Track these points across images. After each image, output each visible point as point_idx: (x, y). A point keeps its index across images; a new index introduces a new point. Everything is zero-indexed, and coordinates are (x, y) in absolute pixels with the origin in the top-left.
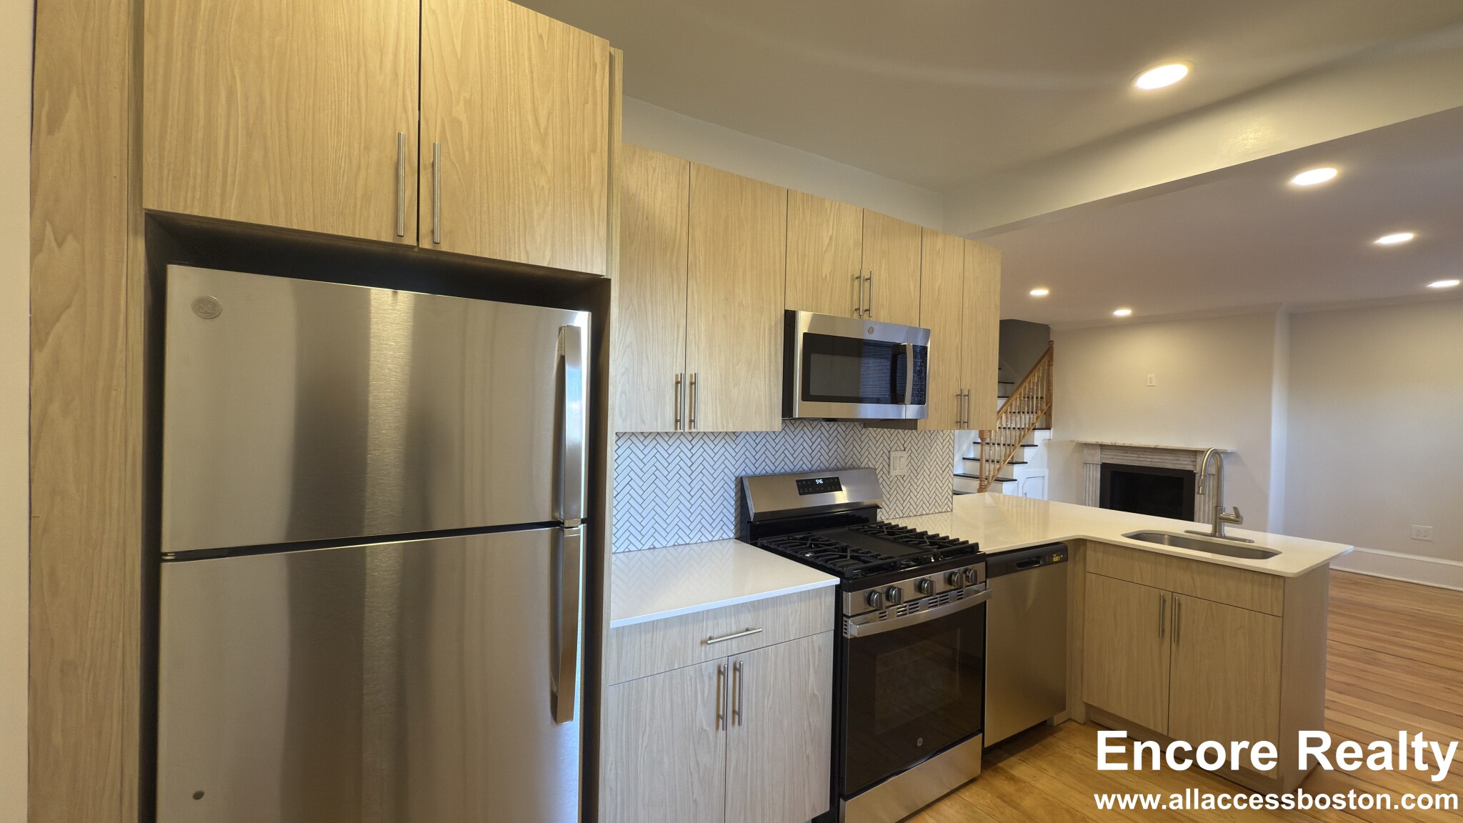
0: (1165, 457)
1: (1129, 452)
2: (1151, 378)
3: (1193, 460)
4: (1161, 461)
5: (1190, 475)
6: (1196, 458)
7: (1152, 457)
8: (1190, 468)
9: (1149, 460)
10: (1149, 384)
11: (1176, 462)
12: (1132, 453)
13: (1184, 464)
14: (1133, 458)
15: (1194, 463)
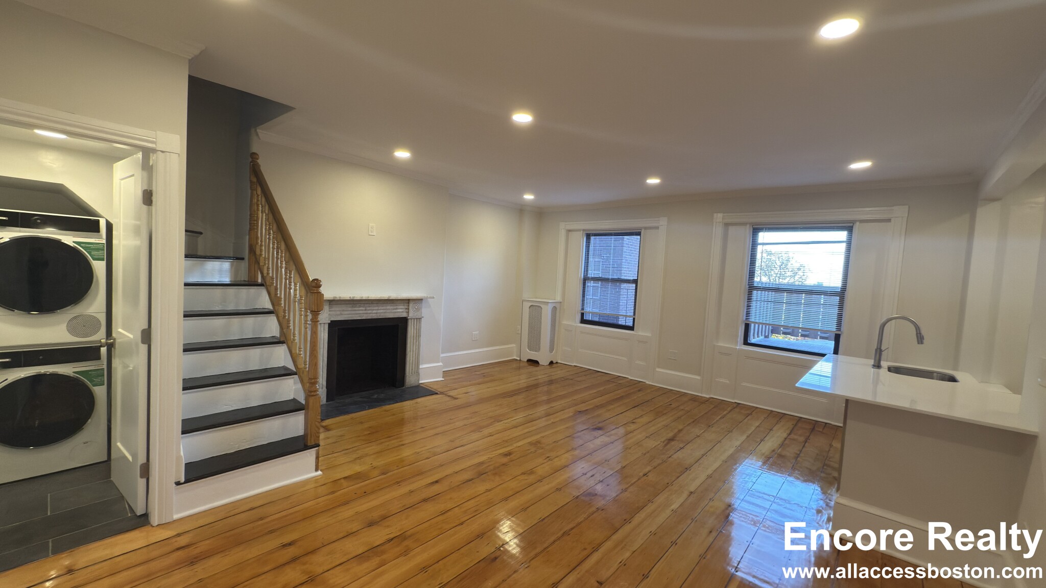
0: (388, 307)
1: (358, 305)
2: (372, 228)
3: (406, 307)
4: (384, 311)
5: (404, 321)
6: (409, 306)
7: (377, 308)
8: (404, 315)
9: (374, 311)
10: (370, 234)
11: (395, 311)
12: (360, 307)
13: (399, 312)
14: (361, 312)
15: (407, 311)
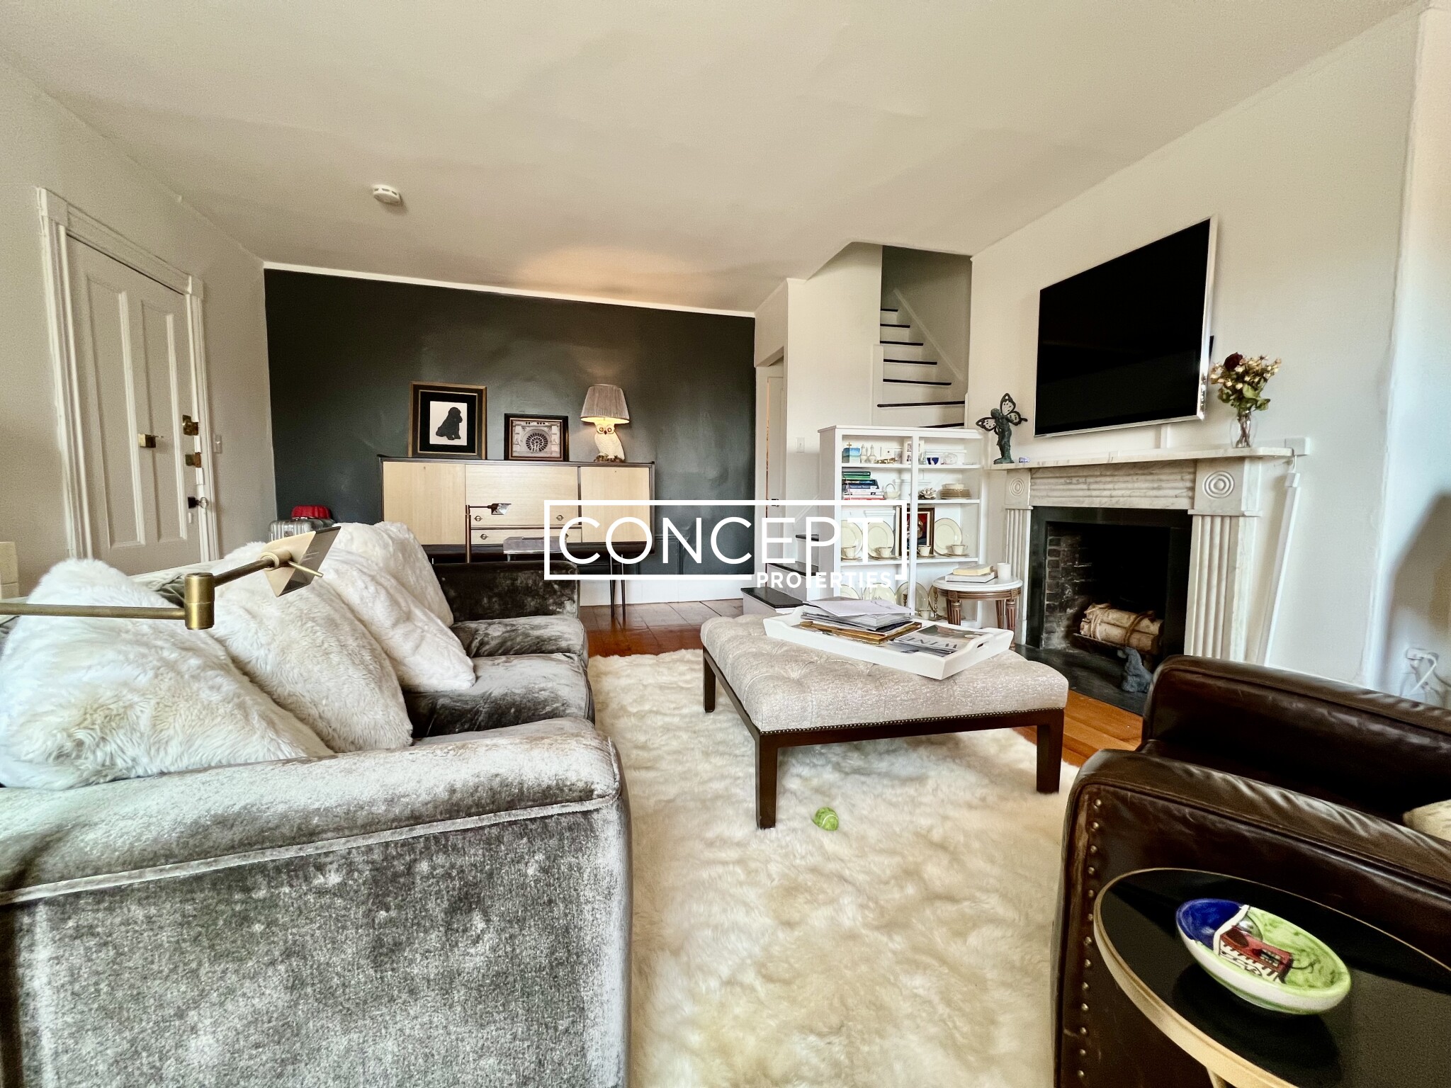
3: (1188, 483)
6: (1194, 481)
8: (1181, 504)
13: (1169, 496)
14: (1081, 493)
15: (1190, 494)
